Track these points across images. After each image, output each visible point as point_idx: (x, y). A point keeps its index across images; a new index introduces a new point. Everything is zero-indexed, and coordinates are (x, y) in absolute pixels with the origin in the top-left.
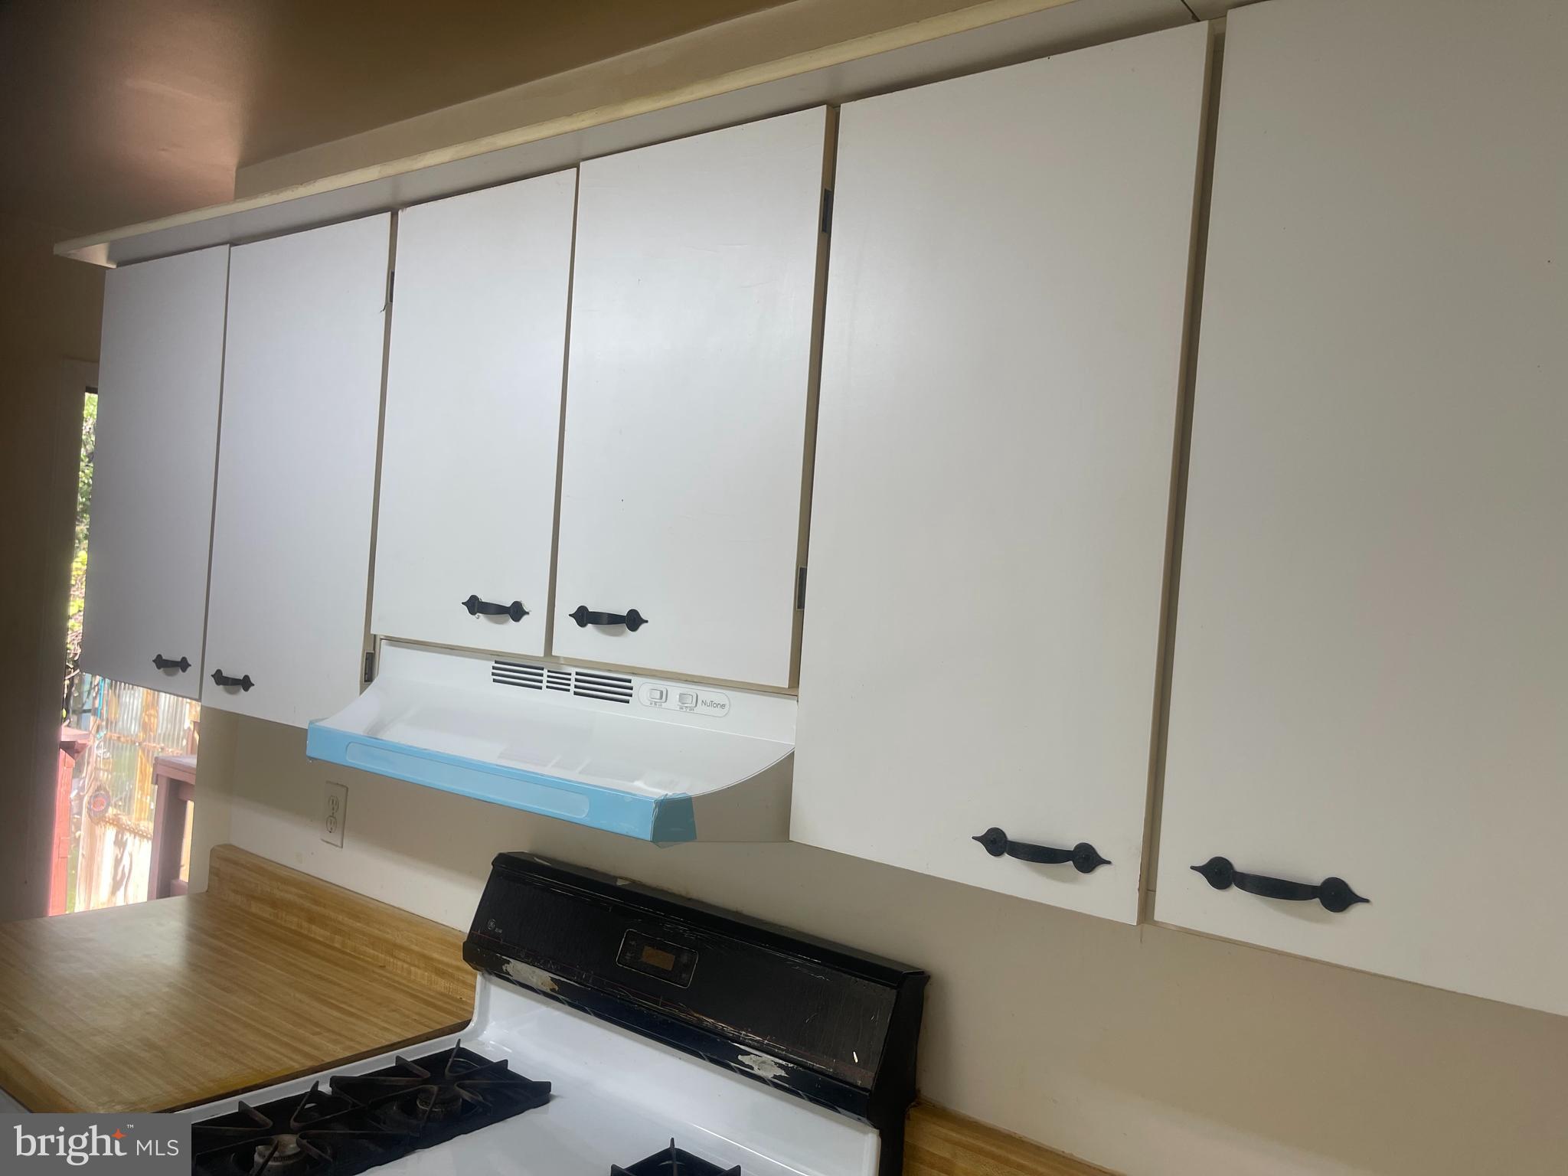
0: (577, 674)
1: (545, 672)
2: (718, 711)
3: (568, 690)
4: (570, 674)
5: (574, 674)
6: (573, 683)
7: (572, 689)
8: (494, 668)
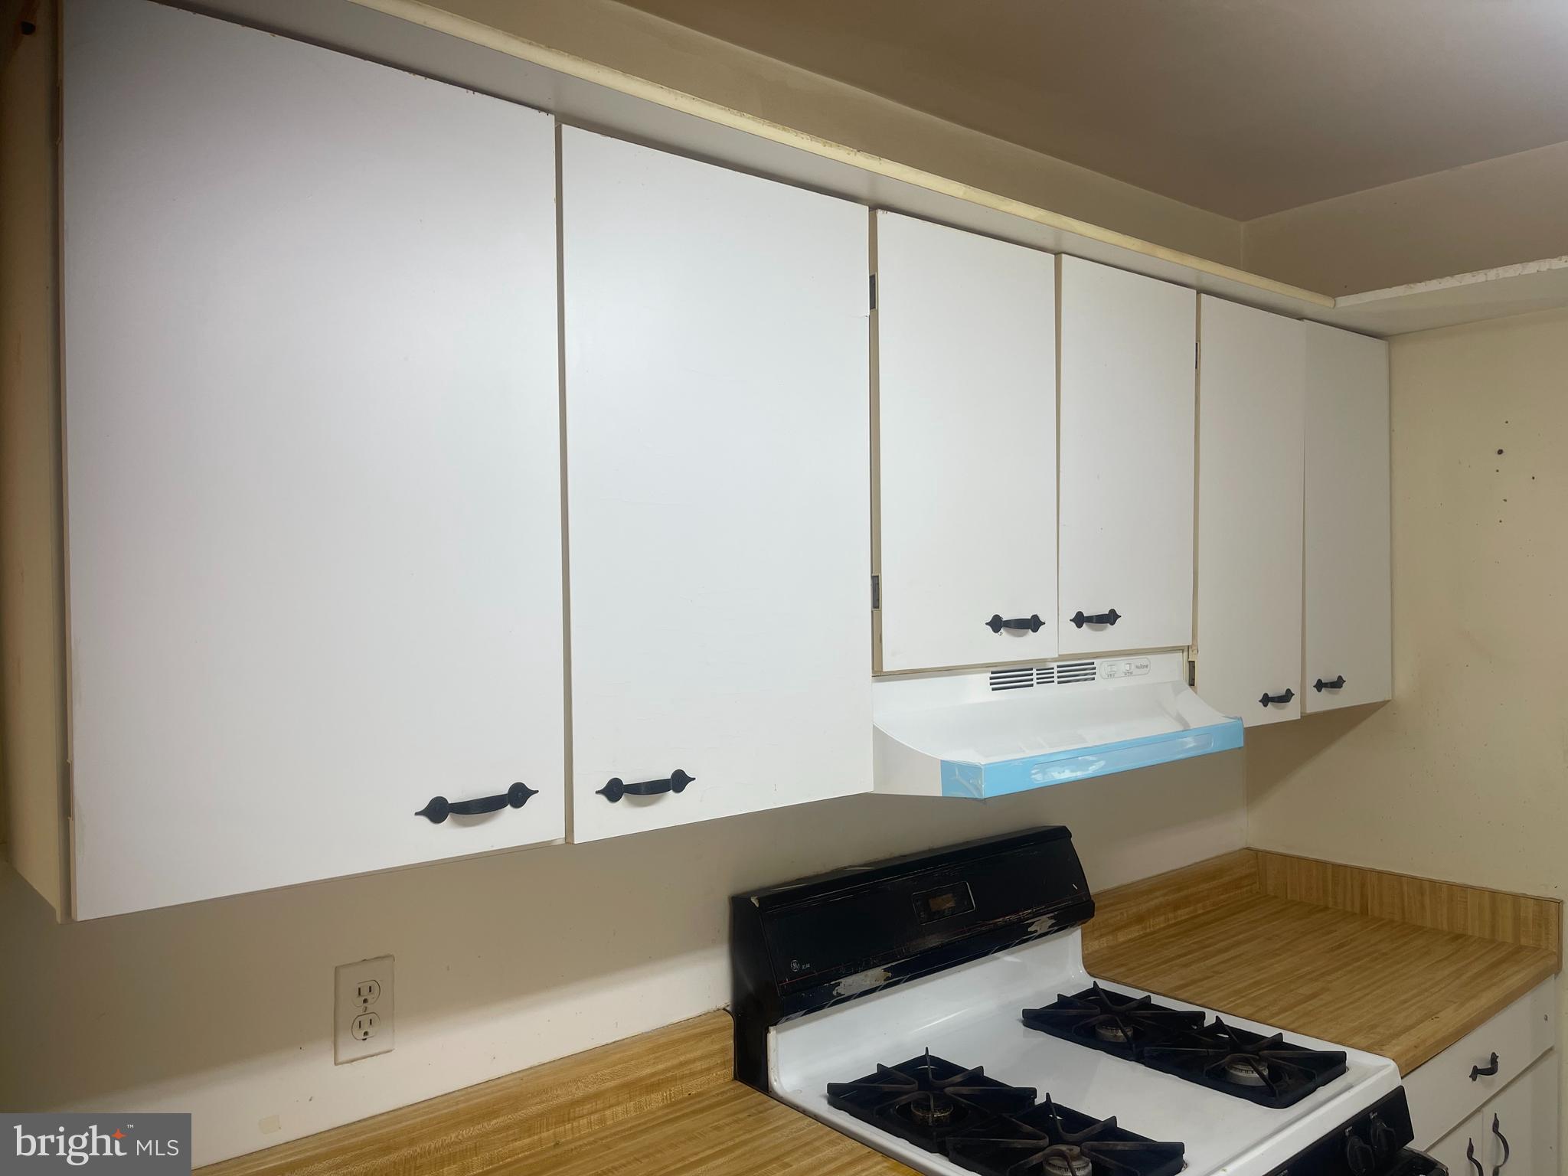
0: (1058, 667)
1: (1034, 672)
2: (1145, 670)
3: (1053, 682)
4: (1053, 669)
5: (1056, 668)
6: (1056, 675)
7: (1056, 680)
8: (991, 678)
